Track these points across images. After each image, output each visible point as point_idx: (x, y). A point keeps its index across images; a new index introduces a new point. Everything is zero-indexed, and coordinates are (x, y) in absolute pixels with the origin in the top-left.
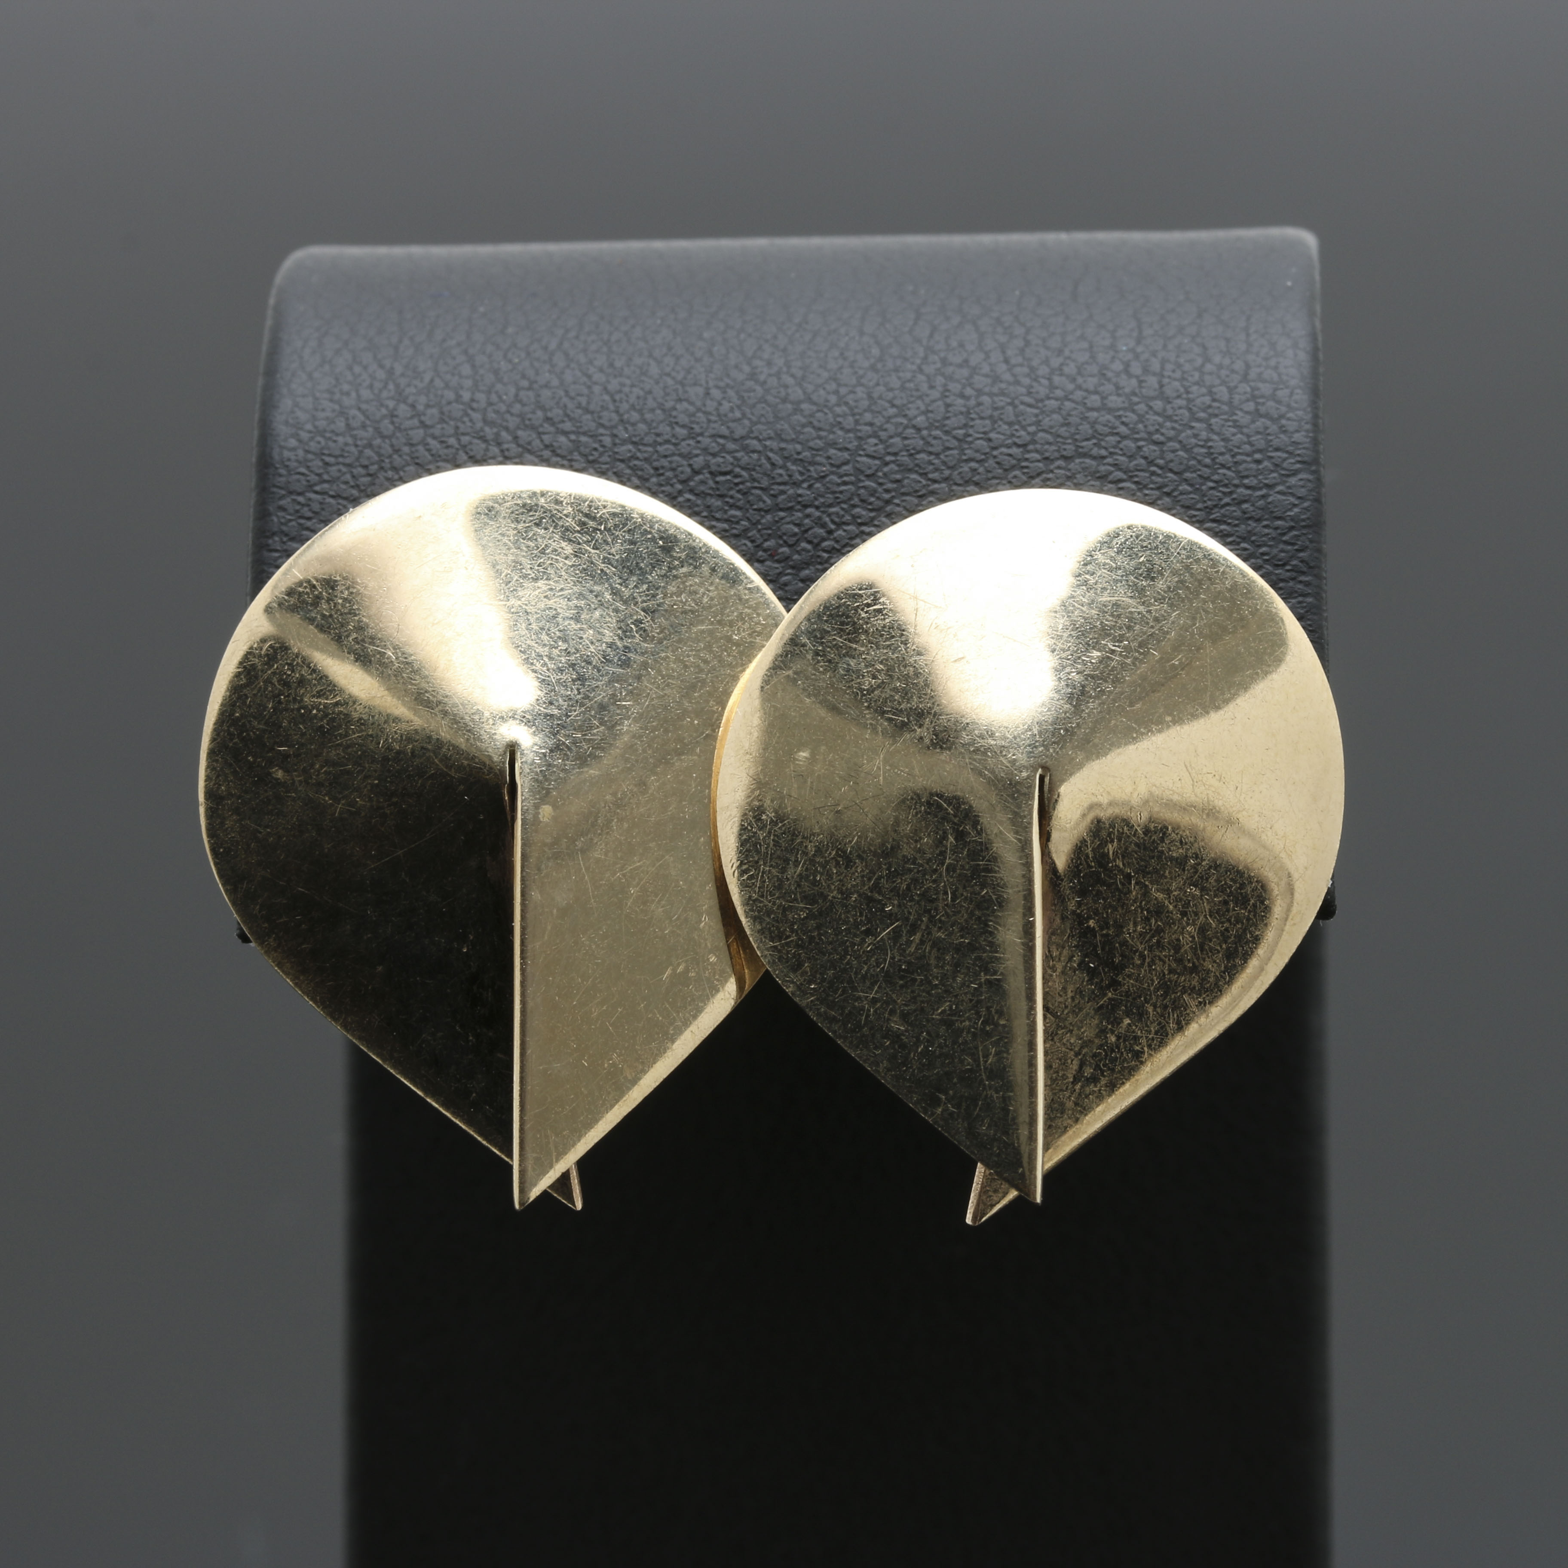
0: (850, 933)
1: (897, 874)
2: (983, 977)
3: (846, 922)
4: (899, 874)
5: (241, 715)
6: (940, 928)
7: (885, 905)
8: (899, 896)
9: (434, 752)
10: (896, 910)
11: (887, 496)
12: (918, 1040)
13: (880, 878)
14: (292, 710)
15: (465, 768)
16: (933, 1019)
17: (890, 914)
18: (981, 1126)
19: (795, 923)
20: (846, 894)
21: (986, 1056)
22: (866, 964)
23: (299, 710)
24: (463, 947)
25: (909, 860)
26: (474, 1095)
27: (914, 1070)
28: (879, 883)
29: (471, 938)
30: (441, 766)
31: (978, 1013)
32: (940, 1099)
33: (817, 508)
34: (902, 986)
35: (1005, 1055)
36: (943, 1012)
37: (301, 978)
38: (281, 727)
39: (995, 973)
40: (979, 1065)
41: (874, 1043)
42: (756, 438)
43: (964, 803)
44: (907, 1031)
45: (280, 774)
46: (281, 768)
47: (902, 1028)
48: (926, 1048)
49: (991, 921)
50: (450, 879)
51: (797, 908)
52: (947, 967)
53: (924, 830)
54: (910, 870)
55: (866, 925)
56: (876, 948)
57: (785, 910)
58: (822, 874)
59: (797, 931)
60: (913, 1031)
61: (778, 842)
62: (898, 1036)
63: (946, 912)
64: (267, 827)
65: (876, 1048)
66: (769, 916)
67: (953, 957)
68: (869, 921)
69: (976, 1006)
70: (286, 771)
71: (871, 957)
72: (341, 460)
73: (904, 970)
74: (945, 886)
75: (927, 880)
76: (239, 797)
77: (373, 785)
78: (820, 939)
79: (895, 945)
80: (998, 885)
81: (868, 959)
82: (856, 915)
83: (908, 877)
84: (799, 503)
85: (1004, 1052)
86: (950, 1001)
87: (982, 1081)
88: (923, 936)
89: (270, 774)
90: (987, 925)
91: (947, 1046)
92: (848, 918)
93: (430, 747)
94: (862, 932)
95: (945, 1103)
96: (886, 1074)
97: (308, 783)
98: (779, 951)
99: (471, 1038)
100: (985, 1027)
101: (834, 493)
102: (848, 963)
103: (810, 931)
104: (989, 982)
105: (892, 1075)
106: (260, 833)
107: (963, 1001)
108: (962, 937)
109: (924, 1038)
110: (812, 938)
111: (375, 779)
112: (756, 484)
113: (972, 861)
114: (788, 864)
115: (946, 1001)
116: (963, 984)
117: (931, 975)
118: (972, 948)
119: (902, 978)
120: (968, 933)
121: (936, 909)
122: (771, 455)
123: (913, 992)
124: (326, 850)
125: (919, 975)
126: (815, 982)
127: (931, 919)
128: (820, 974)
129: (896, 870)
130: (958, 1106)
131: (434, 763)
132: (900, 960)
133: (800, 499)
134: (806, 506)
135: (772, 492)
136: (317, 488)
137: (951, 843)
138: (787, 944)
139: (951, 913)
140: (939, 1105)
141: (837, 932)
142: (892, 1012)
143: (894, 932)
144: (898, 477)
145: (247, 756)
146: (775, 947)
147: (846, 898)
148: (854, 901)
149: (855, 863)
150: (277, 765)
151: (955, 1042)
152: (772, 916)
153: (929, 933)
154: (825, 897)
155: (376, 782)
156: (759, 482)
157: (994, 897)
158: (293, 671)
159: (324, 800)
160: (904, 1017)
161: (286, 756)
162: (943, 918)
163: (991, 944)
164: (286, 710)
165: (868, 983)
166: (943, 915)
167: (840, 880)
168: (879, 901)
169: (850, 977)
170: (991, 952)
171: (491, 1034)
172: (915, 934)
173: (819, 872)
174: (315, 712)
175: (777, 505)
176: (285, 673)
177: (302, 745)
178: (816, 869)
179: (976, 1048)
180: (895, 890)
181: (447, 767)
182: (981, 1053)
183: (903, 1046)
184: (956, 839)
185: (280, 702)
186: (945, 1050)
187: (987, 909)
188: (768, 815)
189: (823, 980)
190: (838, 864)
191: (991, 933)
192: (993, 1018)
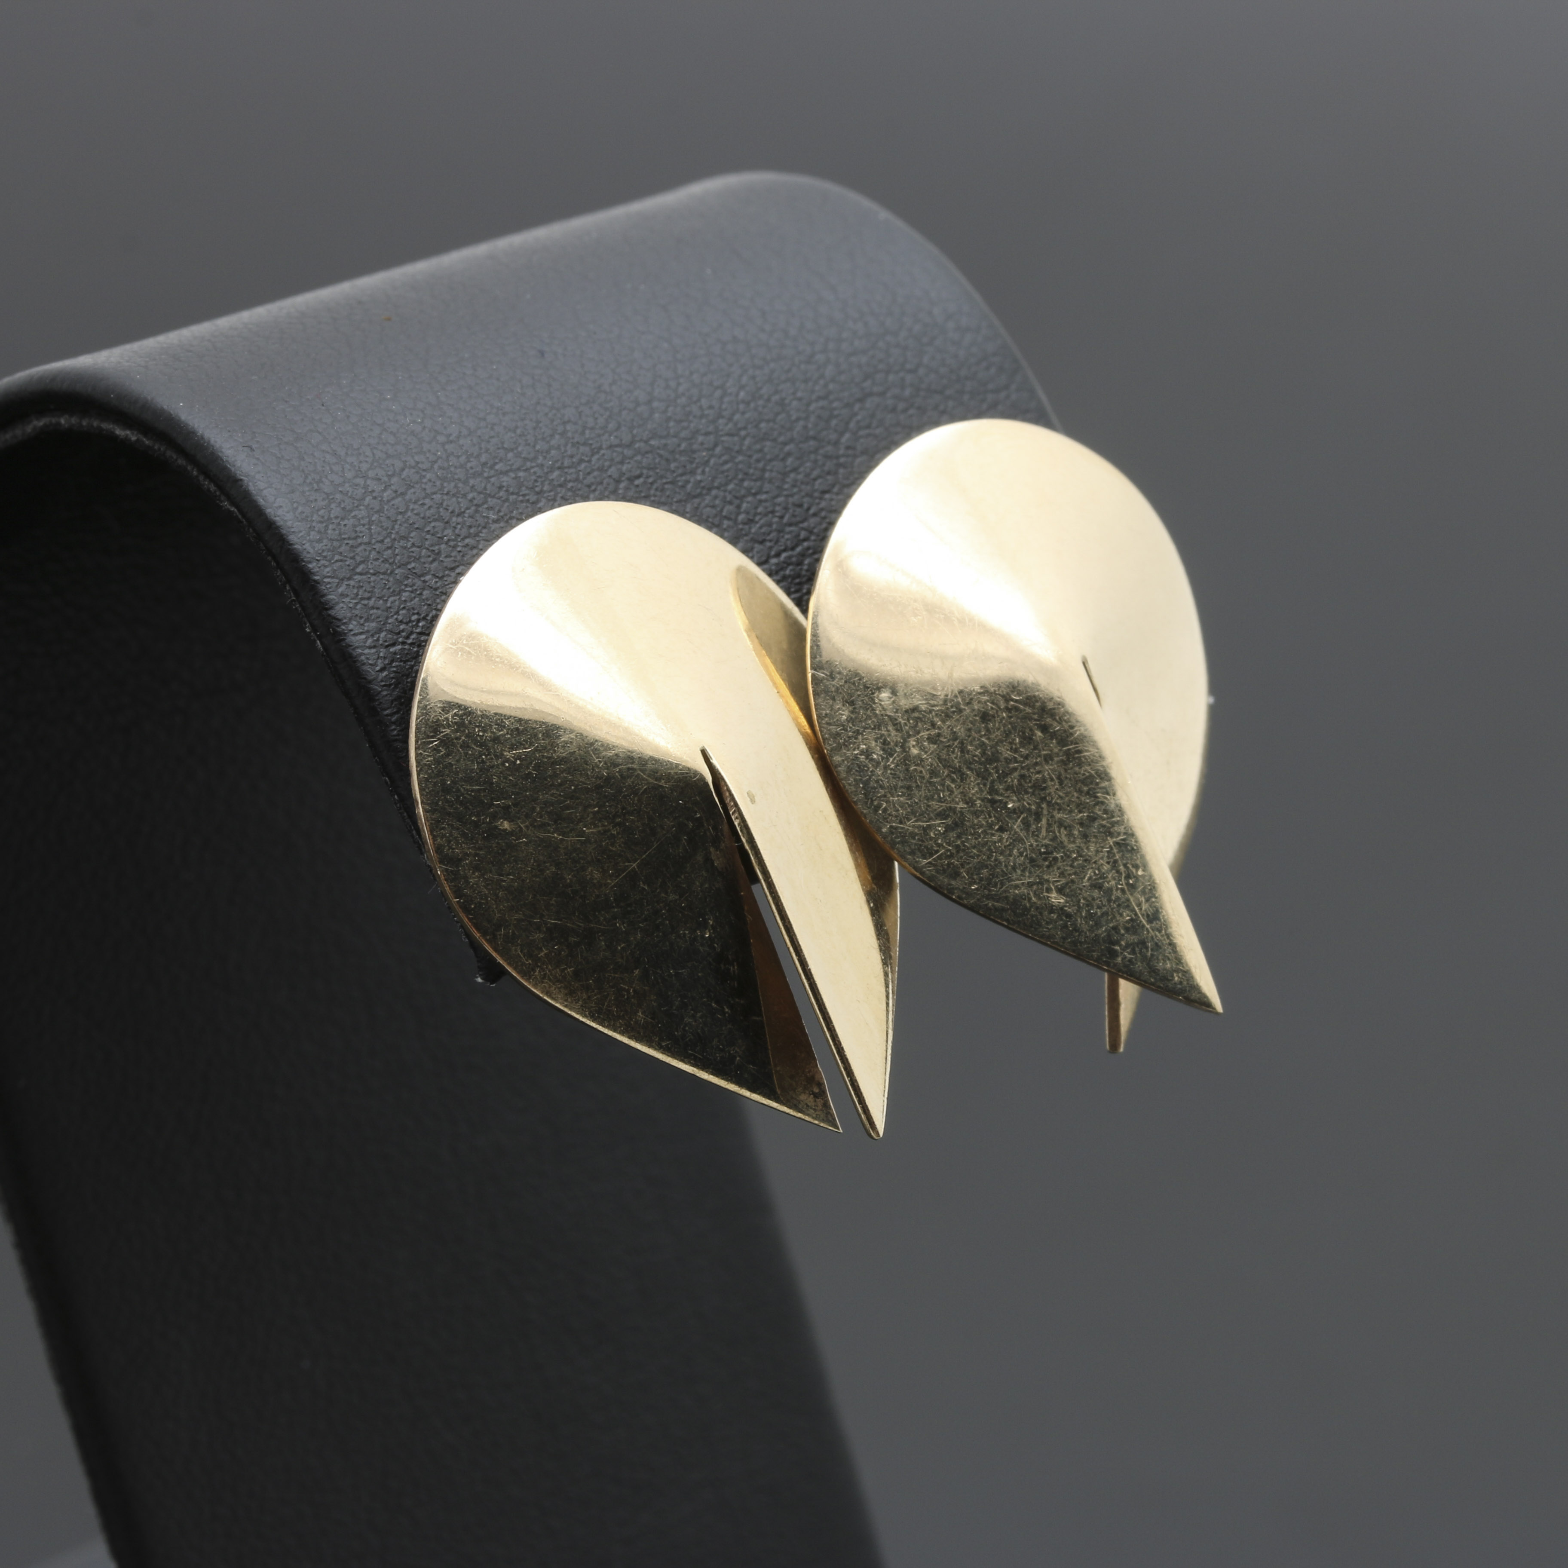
0: (987, 834)
1: (1005, 775)
2: (1111, 841)
3: (981, 826)
4: (1007, 775)
5: (452, 782)
6: (1059, 810)
7: (1006, 803)
8: (1014, 792)
9: (641, 770)
10: (1017, 804)
11: (761, 465)
12: (1079, 907)
13: (993, 782)
14: (498, 766)
15: (673, 777)
16: (1084, 886)
17: (1014, 811)
18: (1158, 963)
19: (938, 838)
20: (970, 802)
21: (1139, 905)
22: (1011, 856)
23: (503, 764)
24: (705, 934)
25: (1011, 760)
26: (738, 1058)
27: (1086, 933)
28: (994, 786)
29: (711, 923)
30: (651, 780)
31: (1118, 872)
32: (1116, 951)
33: (718, 488)
34: (1048, 867)
35: (1153, 900)
36: (1090, 878)
37: (569, 1000)
38: (492, 783)
39: (1119, 834)
40: (1136, 914)
41: (1044, 920)
42: (641, 440)
43: (1037, 701)
44: (1067, 902)
45: (506, 825)
46: (505, 819)
47: (1062, 901)
48: (1089, 911)
49: (1098, 792)
50: (683, 877)
51: (934, 825)
52: (1078, 841)
53: (1013, 732)
54: (1015, 769)
55: (998, 823)
56: (1014, 840)
57: (925, 829)
58: (943, 791)
59: (942, 845)
60: (1072, 901)
61: (895, 774)
62: (1062, 909)
63: (1059, 796)
64: (509, 874)
65: (1047, 923)
66: (914, 838)
67: (1079, 831)
68: (999, 820)
69: (1115, 866)
70: (511, 820)
71: (1013, 849)
72: (359, 540)
73: (1044, 853)
74: (1049, 774)
75: (1032, 773)
76: (476, 855)
77: (594, 813)
78: (964, 846)
79: (1028, 834)
80: (1092, 761)
81: (1011, 851)
82: (986, 818)
83: (1016, 774)
84: (703, 488)
85: (1152, 897)
86: (1092, 868)
87: (1143, 926)
88: (1048, 820)
89: (496, 827)
90: (1097, 797)
91: (1104, 906)
92: (980, 821)
93: (635, 766)
94: (997, 831)
95: (1122, 953)
96: (1063, 943)
97: (534, 827)
98: (934, 865)
99: (727, 1010)
100: (1128, 881)
101: (723, 472)
102: (996, 860)
103: (953, 842)
104: (1117, 844)
105: (1069, 942)
106: (504, 881)
107: (1102, 864)
108: (1080, 812)
109: (1084, 904)
110: (958, 847)
111: (595, 808)
112: (664, 481)
113: (1063, 747)
114: (912, 790)
115: (1088, 869)
116: (1097, 852)
117: (1068, 851)
118: (1093, 819)
119: (1045, 859)
120: (1084, 808)
121: (1049, 794)
122: (659, 451)
123: (1058, 868)
124: (568, 881)
125: (1058, 853)
126: (975, 883)
127: (1049, 804)
128: (976, 874)
129: (1003, 771)
130: (1133, 952)
131: (643, 779)
132: (1038, 845)
133: (702, 484)
134: (710, 489)
135: (680, 484)
136: (358, 570)
137: (1040, 736)
138: (940, 857)
139: (1064, 795)
140: (1117, 956)
141: (976, 835)
142: (1049, 890)
143: (1023, 824)
144: (758, 447)
145: (471, 816)
146: (930, 863)
147: (972, 806)
148: (980, 807)
149: (967, 775)
150: (500, 818)
151: (1109, 901)
152: (917, 838)
153: (1053, 817)
154: (953, 810)
155: (596, 809)
156: (666, 478)
157: (1093, 772)
158: (484, 731)
159: (554, 837)
160: (1060, 891)
161: (506, 808)
162: (1058, 801)
163: (1106, 812)
164: (492, 767)
165: (1019, 872)
166: (1057, 799)
167: (961, 793)
168: (1001, 801)
169: (1002, 871)
170: (1108, 818)
171: (742, 1002)
172: (1041, 820)
173: (941, 791)
174: (518, 762)
175: (689, 494)
176: (478, 735)
177: (516, 794)
178: (937, 788)
179: (1128, 900)
180: (1009, 788)
181: (656, 779)
182: (1134, 904)
183: (1069, 916)
184: (1042, 732)
185: (483, 761)
186: (1105, 909)
187: (1091, 783)
188: (877, 754)
189: (981, 879)
190: (953, 781)
191: (1103, 803)
192: (1132, 872)
